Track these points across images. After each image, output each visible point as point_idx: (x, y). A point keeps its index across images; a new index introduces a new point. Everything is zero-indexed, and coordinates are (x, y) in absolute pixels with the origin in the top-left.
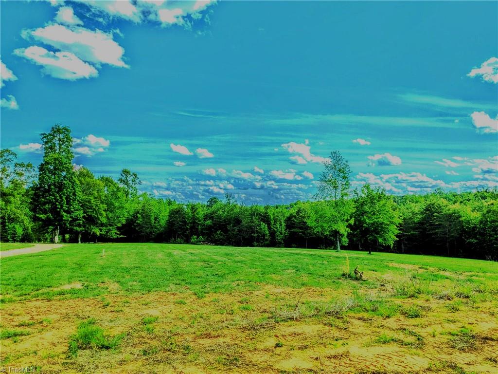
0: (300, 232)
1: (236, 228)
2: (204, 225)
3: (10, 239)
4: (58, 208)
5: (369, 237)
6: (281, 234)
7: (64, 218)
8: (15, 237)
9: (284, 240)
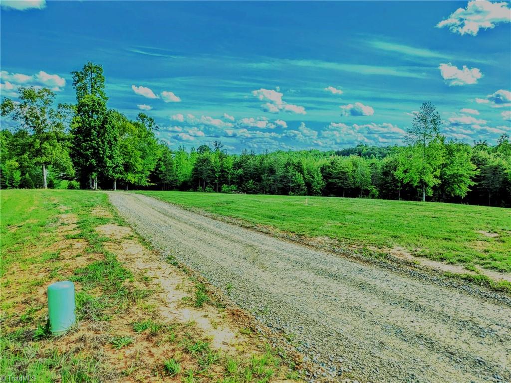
0: (339, 183)
1: (271, 178)
2: (234, 174)
3: (9, 185)
4: (101, 154)
5: (447, 188)
6: (318, 184)
7: (108, 165)
8: (13, 183)
9: (321, 190)
